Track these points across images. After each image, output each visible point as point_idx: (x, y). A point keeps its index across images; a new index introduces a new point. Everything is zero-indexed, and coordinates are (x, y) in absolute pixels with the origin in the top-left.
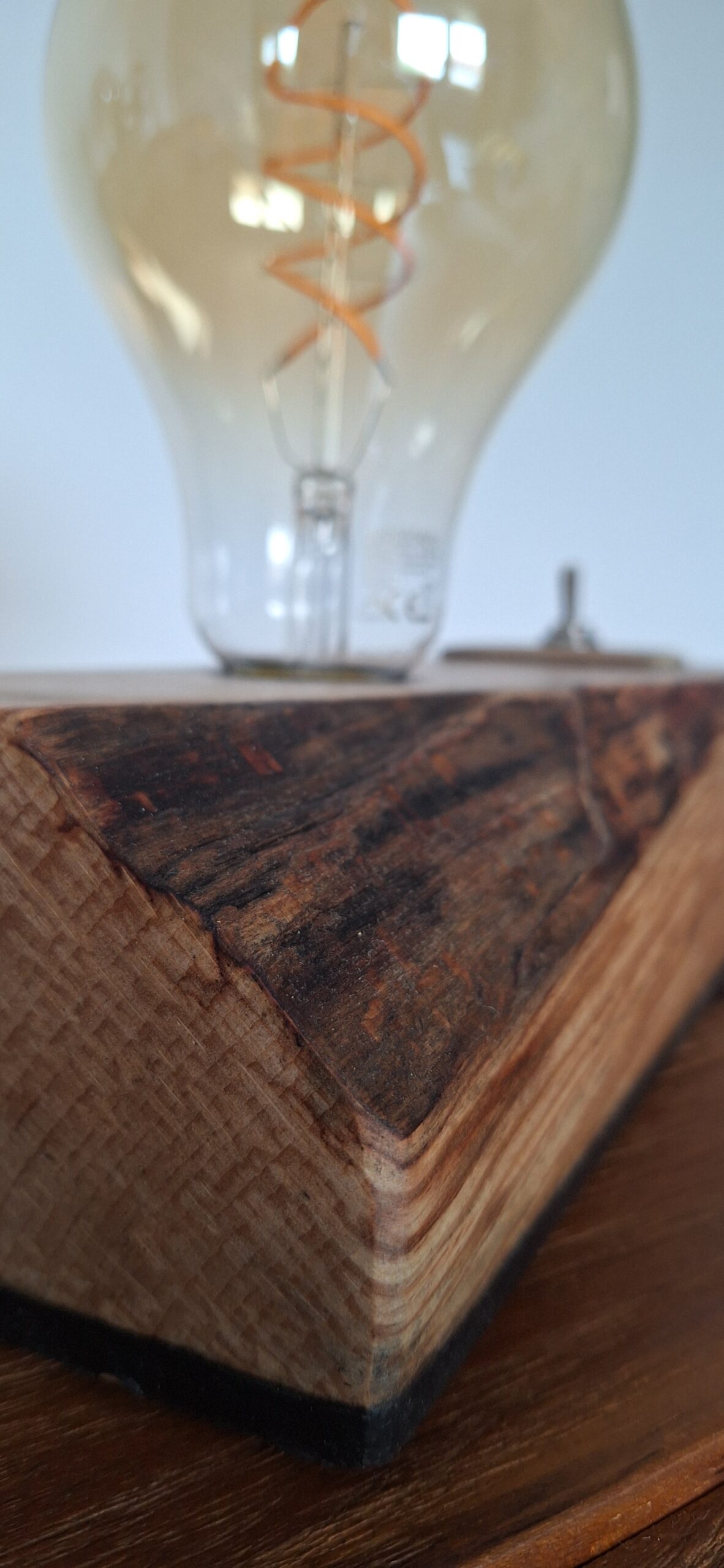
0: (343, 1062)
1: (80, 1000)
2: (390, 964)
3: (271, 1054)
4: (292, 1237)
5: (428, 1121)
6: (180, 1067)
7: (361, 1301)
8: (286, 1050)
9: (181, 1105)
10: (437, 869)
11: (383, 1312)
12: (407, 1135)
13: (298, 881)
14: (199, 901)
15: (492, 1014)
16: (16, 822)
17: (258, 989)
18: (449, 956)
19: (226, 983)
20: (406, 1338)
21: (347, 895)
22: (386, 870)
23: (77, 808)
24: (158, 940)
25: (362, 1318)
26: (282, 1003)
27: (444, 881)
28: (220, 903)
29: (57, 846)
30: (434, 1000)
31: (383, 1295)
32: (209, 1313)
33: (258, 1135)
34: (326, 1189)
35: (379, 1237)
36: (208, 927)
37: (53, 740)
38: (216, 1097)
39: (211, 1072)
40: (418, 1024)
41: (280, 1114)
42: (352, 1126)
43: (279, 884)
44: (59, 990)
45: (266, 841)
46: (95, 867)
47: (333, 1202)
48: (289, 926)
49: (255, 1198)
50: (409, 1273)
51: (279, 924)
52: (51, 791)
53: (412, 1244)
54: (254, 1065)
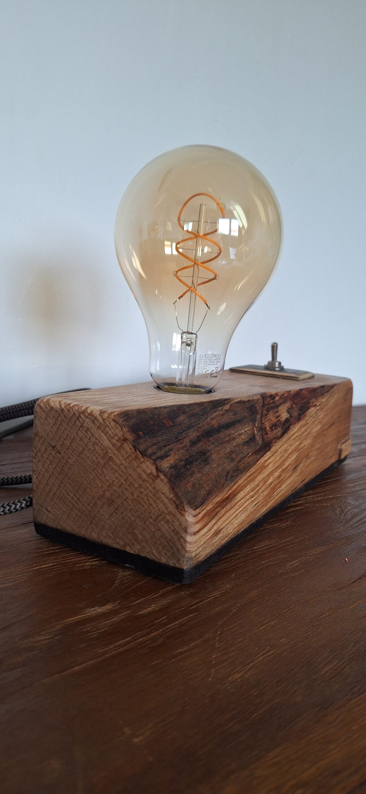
0: (182, 494)
1: (125, 478)
2: (195, 474)
3: (167, 491)
4: (170, 531)
5: (200, 508)
6: (147, 494)
7: (184, 545)
8: (170, 491)
9: (147, 502)
10: (209, 451)
11: (189, 547)
12: (195, 510)
13: (175, 454)
14: (153, 458)
15: (219, 486)
16: (113, 438)
17: (165, 477)
18: (210, 472)
19: (158, 476)
20: (193, 554)
21: (186, 457)
22: (196, 451)
23: (127, 436)
24: (144, 466)
25: (184, 548)
26: (170, 481)
27: (211, 454)
28: (157, 458)
29: (122, 444)
30: (205, 482)
31: (189, 544)
32: (151, 548)
33: (163, 509)
34: (178, 521)
35: (188, 531)
36: (155, 463)
37: (122, 419)
38: (155, 500)
39: (154, 495)
40: (200, 487)
41: (169, 505)
42: (183, 507)
43: (171, 454)
44: (121, 475)
45: (168, 444)
46: (130, 449)
47: (179, 523)
48: (172, 464)
49: (162, 522)
50: (195, 540)
51: (170, 464)
52: (121, 431)
53: (196, 533)
54: (163, 494)
